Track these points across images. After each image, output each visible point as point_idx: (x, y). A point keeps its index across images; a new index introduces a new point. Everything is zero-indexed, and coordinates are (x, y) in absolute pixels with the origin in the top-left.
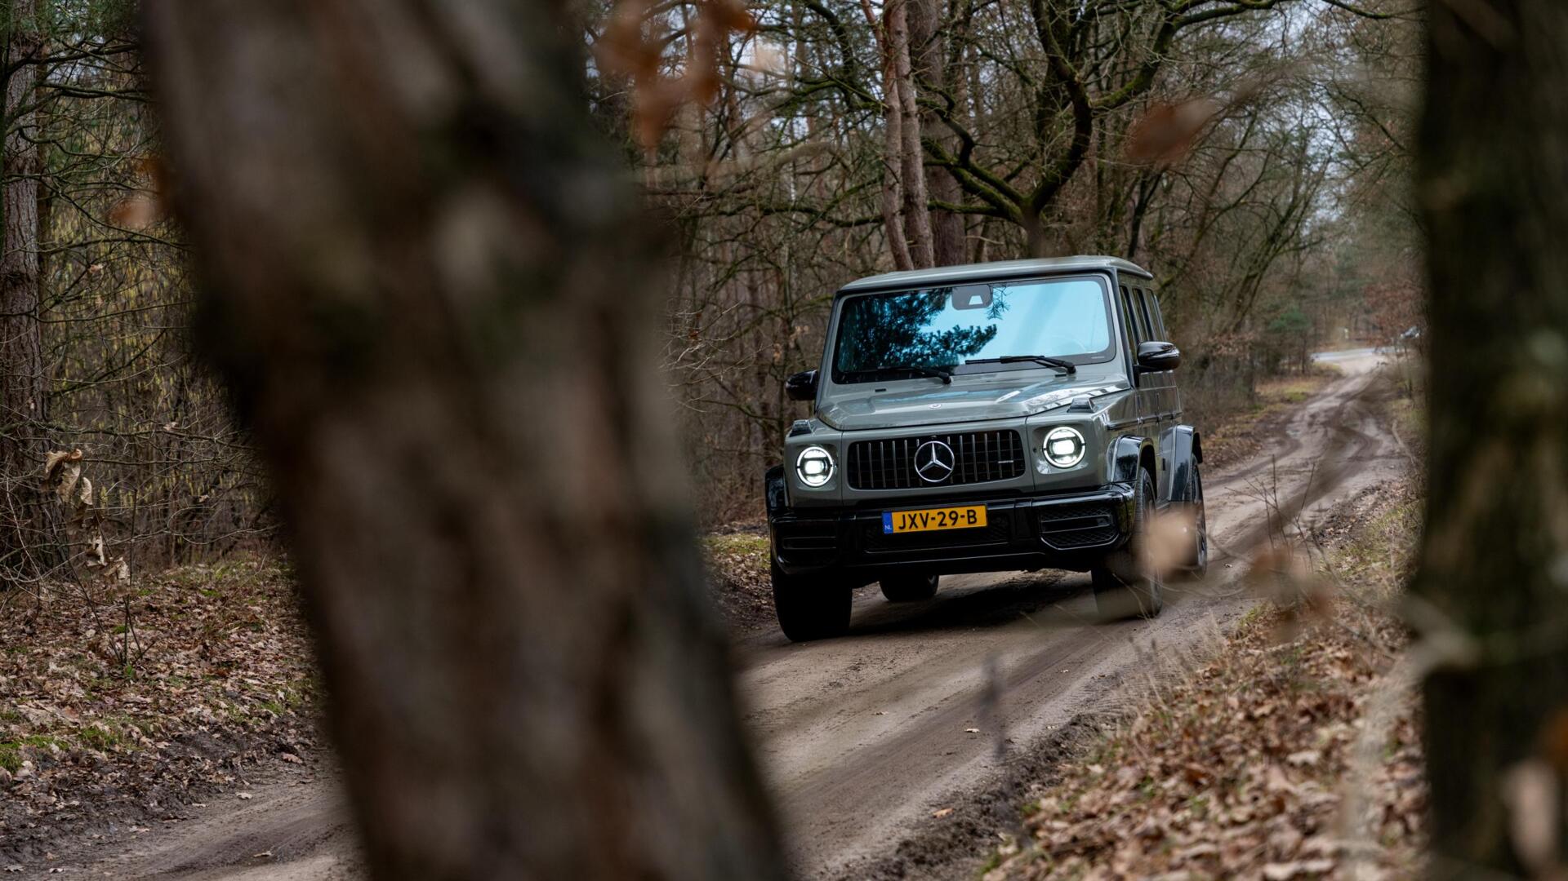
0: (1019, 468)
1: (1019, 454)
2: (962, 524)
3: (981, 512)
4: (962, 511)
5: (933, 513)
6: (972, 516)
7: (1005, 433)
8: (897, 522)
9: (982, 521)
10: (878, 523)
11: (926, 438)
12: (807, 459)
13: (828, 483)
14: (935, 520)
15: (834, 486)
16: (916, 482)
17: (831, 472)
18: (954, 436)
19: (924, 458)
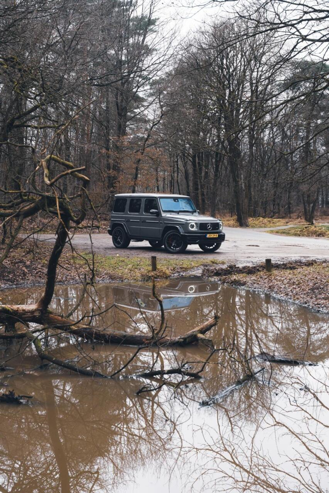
0: (218, 229)
1: (218, 227)
2: (215, 237)
3: (217, 235)
4: (215, 235)
7: (217, 223)
8: (208, 236)
9: (217, 237)
10: (206, 236)
11: (208, 223)
12: (191, 225)
13: (195, 229)
14: (212, 236)
15: (196, 230)
16: (207, 230)
17: (195, 227)
18: (212, 223)
19: (209, 226)
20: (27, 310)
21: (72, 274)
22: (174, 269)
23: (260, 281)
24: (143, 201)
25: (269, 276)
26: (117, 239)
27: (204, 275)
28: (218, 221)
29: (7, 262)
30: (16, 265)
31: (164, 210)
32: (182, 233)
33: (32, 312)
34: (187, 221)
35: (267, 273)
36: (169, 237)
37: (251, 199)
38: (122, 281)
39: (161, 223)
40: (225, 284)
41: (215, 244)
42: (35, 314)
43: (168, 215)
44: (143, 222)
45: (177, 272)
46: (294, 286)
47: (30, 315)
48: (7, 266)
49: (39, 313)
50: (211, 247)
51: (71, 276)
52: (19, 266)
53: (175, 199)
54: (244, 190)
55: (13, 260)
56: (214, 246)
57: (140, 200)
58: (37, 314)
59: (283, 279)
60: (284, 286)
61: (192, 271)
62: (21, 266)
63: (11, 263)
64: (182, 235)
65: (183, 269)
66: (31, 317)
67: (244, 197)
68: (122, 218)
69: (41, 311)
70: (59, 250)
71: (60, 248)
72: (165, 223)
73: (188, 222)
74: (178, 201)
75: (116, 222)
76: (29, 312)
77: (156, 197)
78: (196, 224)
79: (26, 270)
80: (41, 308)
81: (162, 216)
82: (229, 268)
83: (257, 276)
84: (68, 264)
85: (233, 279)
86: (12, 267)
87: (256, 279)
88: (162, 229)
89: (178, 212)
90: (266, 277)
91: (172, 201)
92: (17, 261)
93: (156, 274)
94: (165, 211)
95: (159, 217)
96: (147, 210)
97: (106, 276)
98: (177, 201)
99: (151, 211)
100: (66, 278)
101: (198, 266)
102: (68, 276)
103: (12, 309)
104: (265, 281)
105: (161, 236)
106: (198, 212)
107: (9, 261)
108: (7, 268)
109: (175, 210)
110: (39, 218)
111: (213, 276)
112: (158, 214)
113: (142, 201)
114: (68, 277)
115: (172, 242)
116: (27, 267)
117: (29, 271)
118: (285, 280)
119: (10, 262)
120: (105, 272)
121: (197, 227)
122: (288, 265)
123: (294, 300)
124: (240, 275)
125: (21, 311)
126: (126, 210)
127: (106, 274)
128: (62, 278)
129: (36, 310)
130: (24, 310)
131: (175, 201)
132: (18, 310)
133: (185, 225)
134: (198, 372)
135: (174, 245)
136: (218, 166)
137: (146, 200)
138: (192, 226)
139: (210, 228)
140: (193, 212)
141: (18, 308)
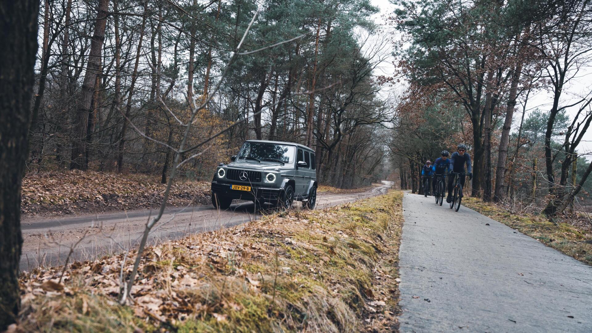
0: (261, 180)
2: (246, 190)
3: (250, 188)
4: (246, 187)
5: (240, 187)
6: (248, 189)
8: (233, 187)
9: (249, 190)
10: (229, 187)
12: (221, 171)
16: (239, 180)
17: (224, 174)
18: (249, 171)
19: (242, 175)
78: (225, 170)
139: (243, 178)
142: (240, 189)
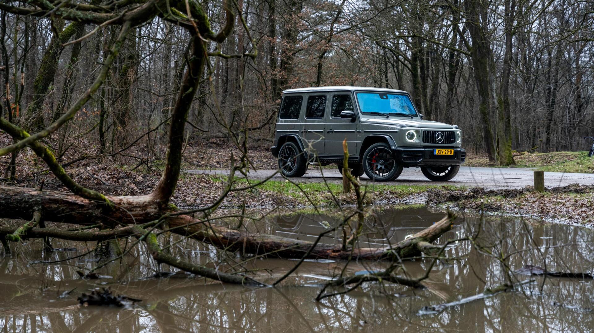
0: (454, 141)
1: (454, 138)
2: (449, 154)
3: (453, 151)
4: (449, 150)
5: (444, 150)
6: (451, 152)
7: (452, 132)
8: (437, 152)
9: (452, 154)
10: (433, 152)
11: (438, 132)
12: (409, 134)
13: (415, 141)
14: (444, 152)
15: (417, 141)
16: (436, 142)
17: (415, 137)
18: (443, 132)
19: (438, 136)
20: (135, 204)
21: (211, 195)
22: (380, 193)
23: (524, 205)
24: (330, 98)
25: (540, 198)
26: (286, 162)
27: (431, 201)
28: (454, 129)
29: (104, 177)
30: (120, 181)
31: (363, 111)
32: (393, 148)
33: (144, 206)
34: (403, 126)
35: (537, 194)
36: (372, 155)
37: (509, 123)
38: (294, 206)
39: (359, 132)
40: (466, 209)
41: (449, 168)
42: (149, 210)
43: (372, 120)
44: (329, 132)
45: (386, 198)
46: (584, 209)
47: (141, 212)
48: (105, 182)
49: (155, 208)
50: (443, 174)
51: (210, 198)
52: (124, 183)
53: (383, 95)
54: (497, 108)
55: (114, 174)
56: (447, 172)
57: (325, 97)
58: (152, 210)
59: (563, 201)
60: (565, 209)
61: (410, 199)
62: (128, 183)
63: (112, 178)
64: (394, 151)
65: (395, 195)
66: (141, 215)
67: (497, 119)
68: (294, 127)
69: (159, 204)
70: (188, 92)
71: (191, 90)
72: (365, 132)
73: (404, 128)
74: (387, 98)
75: (285, 134)
76: (139, 207)
77: (350, 91)
78: (417, 131)
79: (135, 188)
80: (158, 200)
81: (360, 122)
82: (472, 193)
83: (520, 199)
84: (205, 183)
85: (478, 202)
86: (113, 183)
87: (518, 203)
88: (360, 142)
89: (387, 116)
90: (535, 200)
91: (377, 97)
92: (121, 175)
93: (350, 198)
94: (365, 114)
95: (357, 122)
96: (336, 113)
97: (268, 200)
98: (385, 97)
99: (342, 113)
100: (202, 200)
101: (420, 193)
102: (205, 197)
103: (111, 201)
104: (534, 205)
105: (358, 154)
106: (421, 117)
107: (108, 175)
108: (104, 184)
109: (381, 112)
110: (160, 146)
111: (445, 202)
112: (354, 118)
113: (328, 97)
114: (205, 199)
115: (377, 161)
116: (137, 184)
117: (140, 189)
118: (568, 203)
119: (110, 176)
120: (266, 193)
121: (419, 136)
122: (573, 188)
123: (584, 224)
124: (490, 198)
125: (126, 205)
126: (300, 115)
127: (267, 196)
128: (195, 200)
129: (150, 203)
130: (130, 204)
131: (382, 98)
132: (120, 204)
133: (400, 133)
134: (420, 280)
135: (381, 168)
136: (454, 75)
137: (334, 96)
138: (411, 136)
139: (440, 140)
140: (412, 116)
141: (121, 200)
142: (444, 154)
